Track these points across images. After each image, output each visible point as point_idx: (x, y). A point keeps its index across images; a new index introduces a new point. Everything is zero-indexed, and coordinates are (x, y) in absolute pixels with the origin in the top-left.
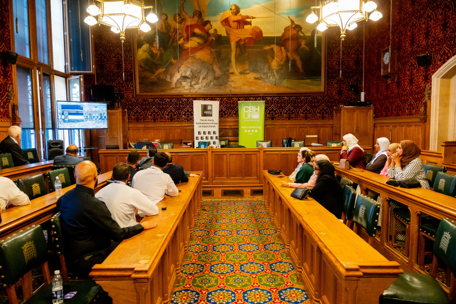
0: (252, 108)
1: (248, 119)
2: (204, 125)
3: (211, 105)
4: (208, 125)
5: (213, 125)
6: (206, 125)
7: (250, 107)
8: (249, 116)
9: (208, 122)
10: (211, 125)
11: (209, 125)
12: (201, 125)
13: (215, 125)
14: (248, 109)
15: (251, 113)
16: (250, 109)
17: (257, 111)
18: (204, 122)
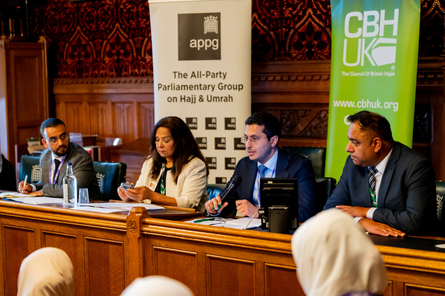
0: (371, 18)
1: (358, 69)
2: (188, 93)
3: (218, 15)
4: (205, 93)
5: (225, 93)
6: (197, 93)
7: (367, 13)
8: (362, 51)
9: (204, 81)
10: (217, 93)
11: (209, 92)
12: (178, 94)
13: (233, 93)
14: (361, 24)
15: (368, 40)
16: (366, 24)
17: (388, 30)
18: (190, 81)
